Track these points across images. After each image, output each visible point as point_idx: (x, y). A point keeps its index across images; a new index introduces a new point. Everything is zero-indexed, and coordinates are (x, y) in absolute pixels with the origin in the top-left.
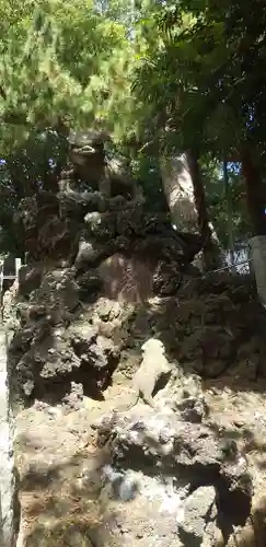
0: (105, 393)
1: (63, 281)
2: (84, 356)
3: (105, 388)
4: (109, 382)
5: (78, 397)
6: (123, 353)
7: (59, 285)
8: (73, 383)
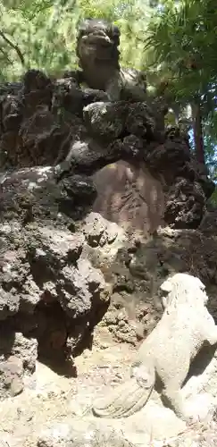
0: (78, 361)
1: (40, 180)
2: (50, 286)
3: (78, 352)
4: (87, 343)
5: (25, 365)
6: (116, 298)
7: (32, 185)
8: (19, 335)
